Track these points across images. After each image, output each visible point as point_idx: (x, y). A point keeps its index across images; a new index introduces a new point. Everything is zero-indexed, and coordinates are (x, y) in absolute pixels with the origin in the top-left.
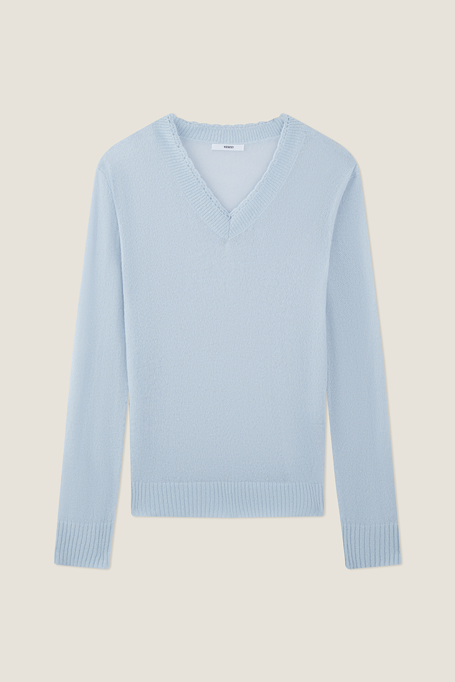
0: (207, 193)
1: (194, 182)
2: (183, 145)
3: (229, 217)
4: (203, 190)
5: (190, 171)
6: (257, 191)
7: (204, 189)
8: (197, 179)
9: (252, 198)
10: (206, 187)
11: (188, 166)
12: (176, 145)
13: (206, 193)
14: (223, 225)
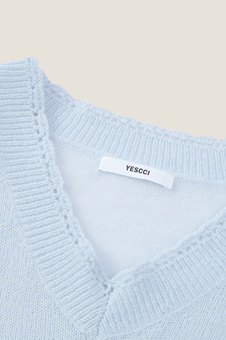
0: (71, 229)
1: (46, 195)
2: (46, 112)
3: (109, 289)
4: (63, 219)
5: (44, 170)
6: (180, 253)
7: (66, 217)
8: (55, 191)
9: (166, 262)
10: (70, 214)
11: (44, 156)
12: (32, 110)
13: (68, 227)
14: (92, 303)
